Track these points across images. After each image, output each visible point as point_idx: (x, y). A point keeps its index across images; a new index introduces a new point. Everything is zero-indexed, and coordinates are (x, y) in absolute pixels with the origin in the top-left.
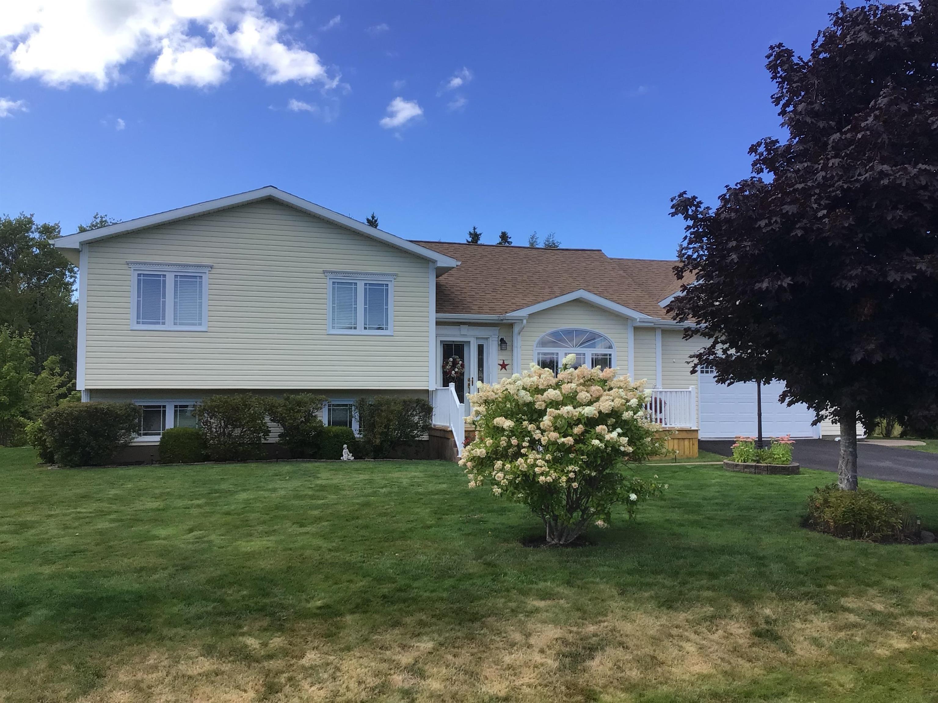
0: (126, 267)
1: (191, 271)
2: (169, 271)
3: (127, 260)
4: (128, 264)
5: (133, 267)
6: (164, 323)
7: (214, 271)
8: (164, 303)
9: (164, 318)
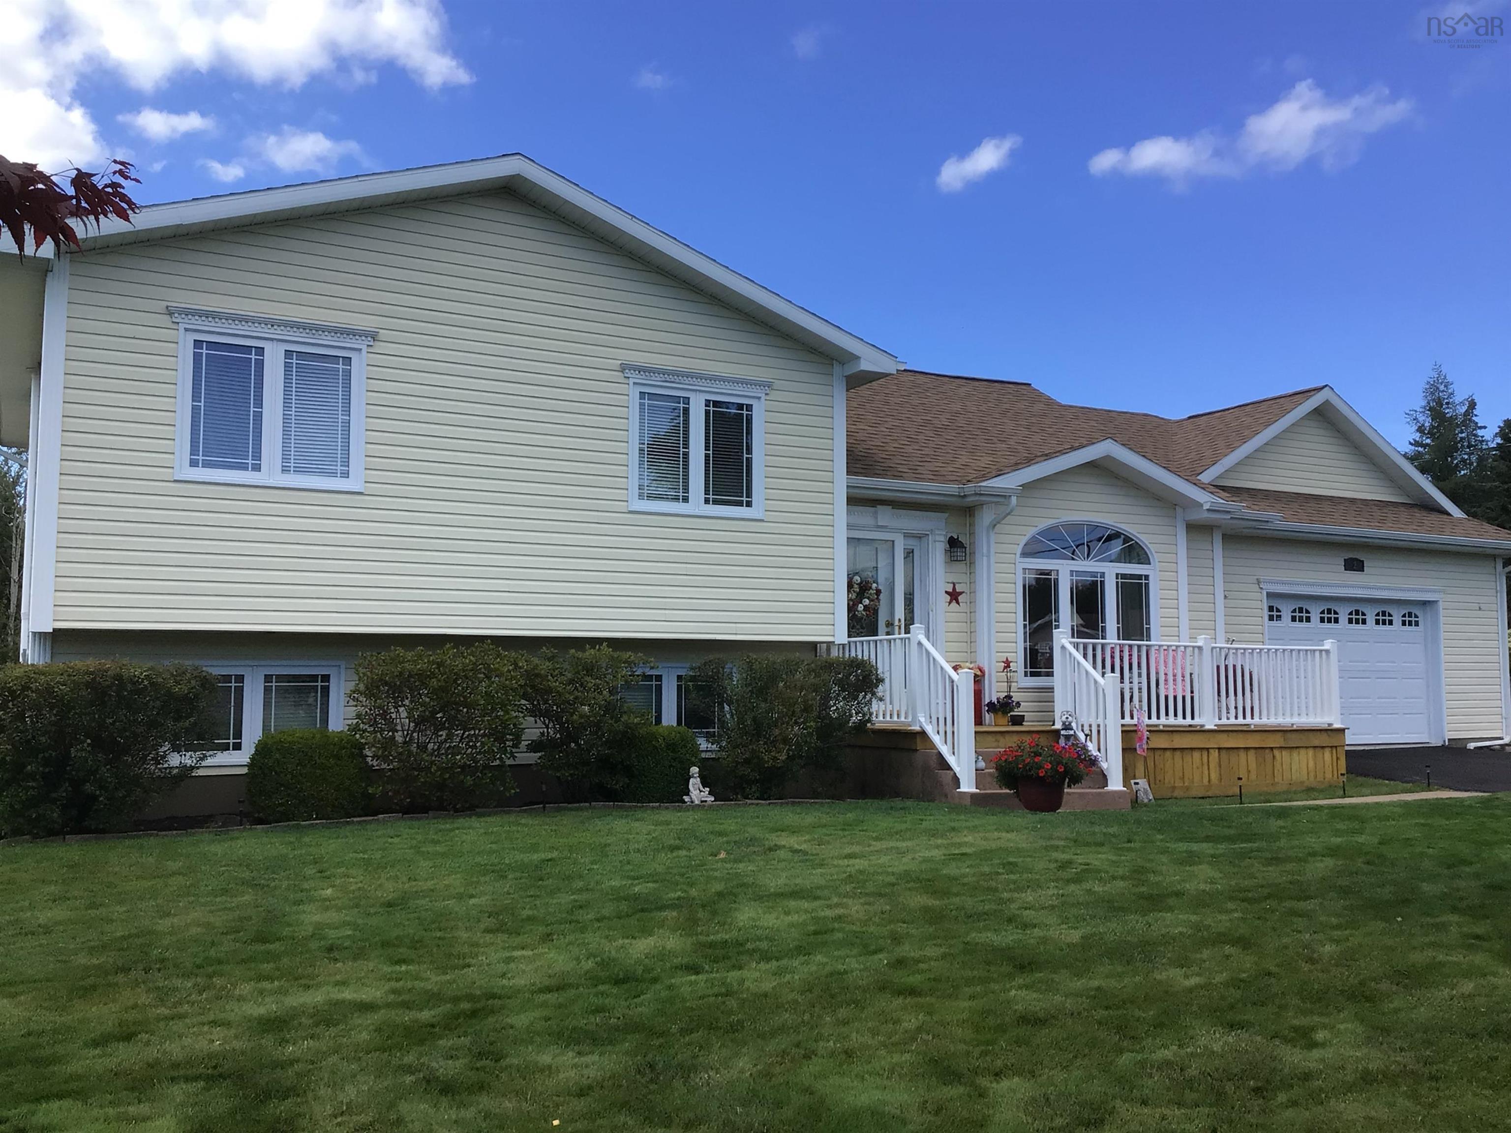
0: (165, 320)
1: (324, 345)
2: (272, 340)
3: (169, 304)
4: (171, 314)
5: (186, 322)
6: (257, 468)
7: (379, 347)
8: (259, 417)
9: (257, 455)
